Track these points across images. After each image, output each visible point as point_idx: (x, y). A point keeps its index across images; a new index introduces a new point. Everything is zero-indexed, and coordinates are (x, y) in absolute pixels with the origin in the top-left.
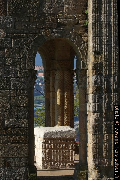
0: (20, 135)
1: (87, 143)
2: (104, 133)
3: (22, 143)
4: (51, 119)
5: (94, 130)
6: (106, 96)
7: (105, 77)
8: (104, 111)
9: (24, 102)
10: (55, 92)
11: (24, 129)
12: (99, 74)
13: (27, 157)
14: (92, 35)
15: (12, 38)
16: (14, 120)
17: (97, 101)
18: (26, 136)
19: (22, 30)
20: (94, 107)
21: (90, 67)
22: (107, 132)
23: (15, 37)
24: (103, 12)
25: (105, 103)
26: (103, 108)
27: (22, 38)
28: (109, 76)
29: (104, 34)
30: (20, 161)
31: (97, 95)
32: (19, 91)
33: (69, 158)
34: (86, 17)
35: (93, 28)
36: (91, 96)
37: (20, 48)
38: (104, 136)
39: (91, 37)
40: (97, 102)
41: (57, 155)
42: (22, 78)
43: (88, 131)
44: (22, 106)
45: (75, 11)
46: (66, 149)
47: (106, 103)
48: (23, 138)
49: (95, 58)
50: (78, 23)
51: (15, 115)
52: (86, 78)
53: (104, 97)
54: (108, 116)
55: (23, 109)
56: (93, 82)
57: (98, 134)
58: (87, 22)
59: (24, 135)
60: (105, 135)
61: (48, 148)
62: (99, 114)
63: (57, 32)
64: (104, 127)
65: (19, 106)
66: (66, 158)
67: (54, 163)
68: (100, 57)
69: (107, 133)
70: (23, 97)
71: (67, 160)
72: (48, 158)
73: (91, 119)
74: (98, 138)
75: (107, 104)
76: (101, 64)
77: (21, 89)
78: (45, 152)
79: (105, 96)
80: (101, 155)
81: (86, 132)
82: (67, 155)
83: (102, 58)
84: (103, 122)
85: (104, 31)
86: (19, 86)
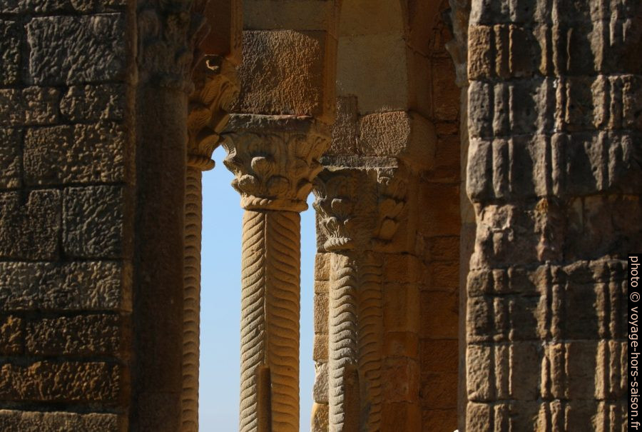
0: (70, 358)
2: (542, 331)
3: (82, 408)
6: (558, 95)
8: (541, 188)
9: (98, 157)
11: (96, 319)
16: (42, 268)
17: (495, 125)
18: (109, 368)
22: (558, 325)
25: (548, 140)
26: (539, 174)
31: (498, 89)
32: (70, 93)
38: (541, 354)
40: (500, 134)
42: (92, 13)
44: (85, 185)
47: (554, 137)
48: (86, 378)
51: (47, 239)
53: (541, 98)
54: (574, 226)
55: (96, 200)
57: (504, 341)
59: (96, 357)
60: (551, 349)
62: (509, 208)
64: (543, 297)
65: (69, 184)
69: (562, 337)
70: (93, 131)
74: (504, 363)
75: (562, 143)
77: (85, 83)
79: (551, 92)
84: (533, 264)
86: (75, 61)
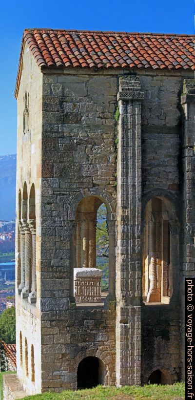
0: (63, 272)
1: (115, 278)
2: (129, 270)
3: (64, 278)
4: (77, 262)
5: (121, 268)
7: (130, 227)
8: (129, 253)
9: (66, 246)
10: (81, 239)
11: (66, 267)
12: (126, 224)
13: (68, 290)
14: (120, 193)
15: (57, 195)
16: (59, 260)
19: (65, 189)
20: (122, 250)
21: (119, 219)
22: (131, 270)
23: (60, 194)
24: (129, 175)
25: (130, 247)
26: (129, 251)
27: (65, 195)
28: (133, 225)
29: (130, 193)
30: (63, 293)
31: (124, 241)
32: (62, 237)
33: (97, 293)
34: (116, 179)
35: (121, 188)
36: (119, 242)
37: (64, 203)
38: (129, 273)
39: (119, 195)
40: (124, 246)
41: (87, 291)
42: (65, 226)
43: (116, 269)
44: (64, 249)
45: (107, 174)
46: (94, 286)
48: (65, 275)
49: (123, 211)
50: (109, 184)
51: (59, 256)
52: (115, 227)
53: (129, 242)
54: (133, 257)
55: (66, 251)
56: (122, 231)
57: (125, 271)
58: (116, 183)
59: (66, 272)
60: (131, 272)
61: (80, 285)
62: (126, 255)
63: (93, 191)
64: (130, 266)
65: (62, 249)
66: (94, 294)
67: (84, 298)
68: (127, 211)
70: (65, 242)
71: (95, 295)
72: (80, 293)
73: (119, 260)
74: (125, 274)
75: (132, 248)
76: (127, 216)
77: (64, 236)
78: (77, 288)
79: (131, 241)
80: (127, 288)
81: (115, 270)
82: (95, 290)
83: (128, 212)
84: (129, 262)
85: (130, 190)
86: (63, 233)
